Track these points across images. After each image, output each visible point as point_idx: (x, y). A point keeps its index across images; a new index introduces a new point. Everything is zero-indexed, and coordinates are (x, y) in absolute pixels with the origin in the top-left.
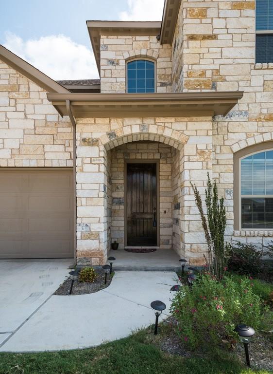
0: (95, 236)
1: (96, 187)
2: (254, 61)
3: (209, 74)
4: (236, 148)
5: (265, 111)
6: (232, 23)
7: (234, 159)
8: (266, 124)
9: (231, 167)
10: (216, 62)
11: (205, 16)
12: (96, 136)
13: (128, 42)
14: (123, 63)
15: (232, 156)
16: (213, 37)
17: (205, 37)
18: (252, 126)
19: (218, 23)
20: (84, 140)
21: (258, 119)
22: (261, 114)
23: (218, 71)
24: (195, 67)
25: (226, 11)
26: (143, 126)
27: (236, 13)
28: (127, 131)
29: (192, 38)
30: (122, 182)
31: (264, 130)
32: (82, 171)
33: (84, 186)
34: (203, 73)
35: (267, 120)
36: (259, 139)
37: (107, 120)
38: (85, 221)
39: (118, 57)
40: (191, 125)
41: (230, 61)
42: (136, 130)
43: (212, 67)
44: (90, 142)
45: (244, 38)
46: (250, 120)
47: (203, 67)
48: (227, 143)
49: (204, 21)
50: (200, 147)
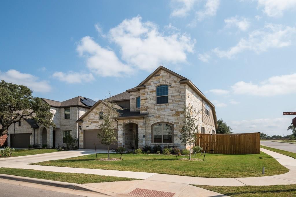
0: (121, 144)
1: (121, 134)
2: (155, 104)
3: (146, 107)
4: (151, 124)
5: (158, 115)
6: (151, 96)
7: (152, 126)
8: (158, 118)
9: (151, 128)
10: (147, 105)
11: (145, 95)
12: (121, 123)
13: (137, 93)
14: (135, 99)
15: (151, 126)
16: (146, 99)
17: (145, 99)
18: (155, 119)
19: (147, 96)
20: (119, 124)
21: (156, 117)
22: (157, 116)
23: (147, 107)
24: (143, 106)
25: (149, 93)
26: (130, 121)
27: (151, 93)
28: (127, 122)
29: (142, 100)
30: (135, 130)
31: (158, 120)
32: (119, 130)
33: (119, 134)
34: (144, 107)
35: (158, 117)
36: (156, 122)
37: (123, 120)
38: (119, 141)
39: (134, 97)
40: (139, 120)
41: (150, 104)
42: (128, 122)
43: (146, 106)
44: (120, 125)
45: (153, 99)
46: (154, 117)
47: (144, 106)
48: (150, 123)
49: (145, 96)
50: (141, 125)
